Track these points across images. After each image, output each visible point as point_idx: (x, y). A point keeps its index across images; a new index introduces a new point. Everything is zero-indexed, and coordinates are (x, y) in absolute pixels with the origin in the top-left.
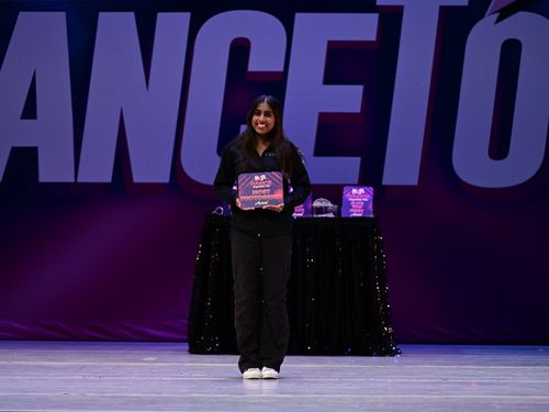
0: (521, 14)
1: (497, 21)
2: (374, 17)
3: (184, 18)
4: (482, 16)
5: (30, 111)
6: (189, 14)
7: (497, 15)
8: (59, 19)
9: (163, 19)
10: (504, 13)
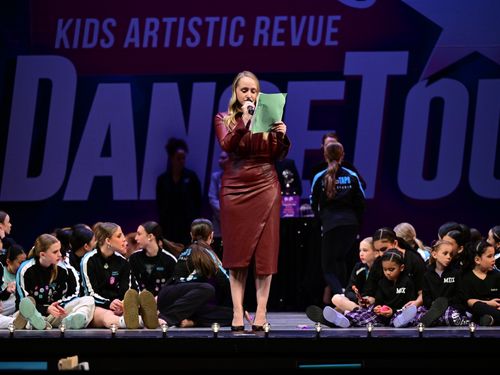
0: (443, 80)
1: (428, 84)
2: (342, 84)
3: (212, 86)
4: (416, 81)
5: (106, 151)
6: (214, 84)
7: (426, 81)
8: (126, 88)
9: (197, 87)
10: (432, 80)
